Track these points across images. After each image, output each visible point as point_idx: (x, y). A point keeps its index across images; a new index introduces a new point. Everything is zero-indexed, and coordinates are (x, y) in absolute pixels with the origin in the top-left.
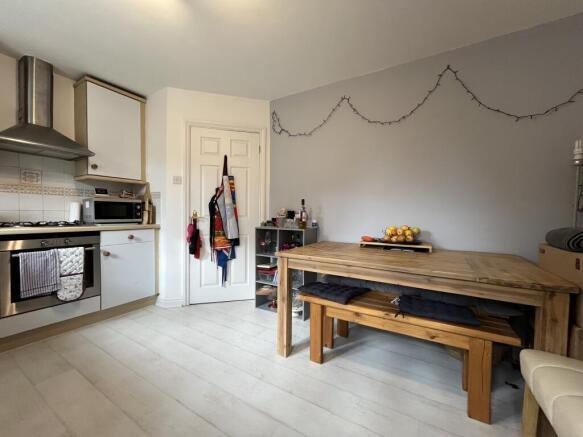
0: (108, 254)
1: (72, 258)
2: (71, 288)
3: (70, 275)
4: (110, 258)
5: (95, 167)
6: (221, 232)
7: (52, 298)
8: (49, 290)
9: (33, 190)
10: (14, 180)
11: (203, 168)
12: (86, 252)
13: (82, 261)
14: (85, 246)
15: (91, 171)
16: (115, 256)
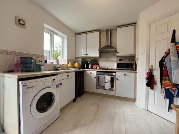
0: (117, 79)
1: (108, 78)
2: (107, 86)
3: (107, 83)
4: (118, 80)
5: (118, 53)
6: (167, 79)
7: (103, 87)
8: (103, 85)
9: (109, 61)
10: (105, 59)
11: (157, 42)
12: (111, 77)
13: (110, 80)
14: (111, 76)
15: (117, 54)
16: (120, 80)
